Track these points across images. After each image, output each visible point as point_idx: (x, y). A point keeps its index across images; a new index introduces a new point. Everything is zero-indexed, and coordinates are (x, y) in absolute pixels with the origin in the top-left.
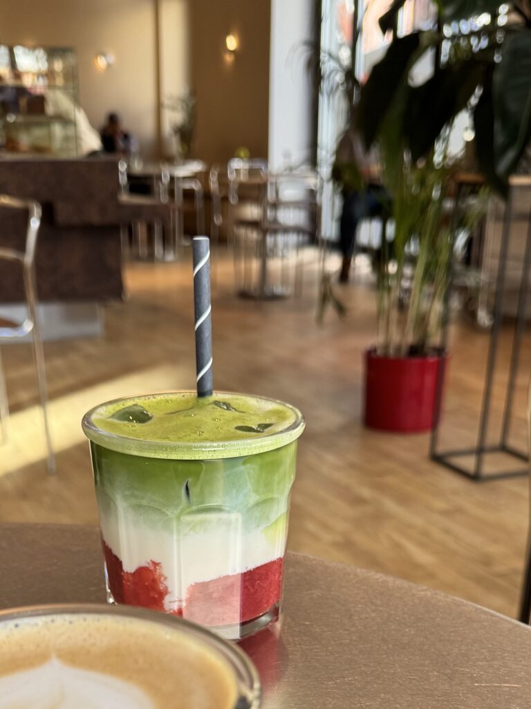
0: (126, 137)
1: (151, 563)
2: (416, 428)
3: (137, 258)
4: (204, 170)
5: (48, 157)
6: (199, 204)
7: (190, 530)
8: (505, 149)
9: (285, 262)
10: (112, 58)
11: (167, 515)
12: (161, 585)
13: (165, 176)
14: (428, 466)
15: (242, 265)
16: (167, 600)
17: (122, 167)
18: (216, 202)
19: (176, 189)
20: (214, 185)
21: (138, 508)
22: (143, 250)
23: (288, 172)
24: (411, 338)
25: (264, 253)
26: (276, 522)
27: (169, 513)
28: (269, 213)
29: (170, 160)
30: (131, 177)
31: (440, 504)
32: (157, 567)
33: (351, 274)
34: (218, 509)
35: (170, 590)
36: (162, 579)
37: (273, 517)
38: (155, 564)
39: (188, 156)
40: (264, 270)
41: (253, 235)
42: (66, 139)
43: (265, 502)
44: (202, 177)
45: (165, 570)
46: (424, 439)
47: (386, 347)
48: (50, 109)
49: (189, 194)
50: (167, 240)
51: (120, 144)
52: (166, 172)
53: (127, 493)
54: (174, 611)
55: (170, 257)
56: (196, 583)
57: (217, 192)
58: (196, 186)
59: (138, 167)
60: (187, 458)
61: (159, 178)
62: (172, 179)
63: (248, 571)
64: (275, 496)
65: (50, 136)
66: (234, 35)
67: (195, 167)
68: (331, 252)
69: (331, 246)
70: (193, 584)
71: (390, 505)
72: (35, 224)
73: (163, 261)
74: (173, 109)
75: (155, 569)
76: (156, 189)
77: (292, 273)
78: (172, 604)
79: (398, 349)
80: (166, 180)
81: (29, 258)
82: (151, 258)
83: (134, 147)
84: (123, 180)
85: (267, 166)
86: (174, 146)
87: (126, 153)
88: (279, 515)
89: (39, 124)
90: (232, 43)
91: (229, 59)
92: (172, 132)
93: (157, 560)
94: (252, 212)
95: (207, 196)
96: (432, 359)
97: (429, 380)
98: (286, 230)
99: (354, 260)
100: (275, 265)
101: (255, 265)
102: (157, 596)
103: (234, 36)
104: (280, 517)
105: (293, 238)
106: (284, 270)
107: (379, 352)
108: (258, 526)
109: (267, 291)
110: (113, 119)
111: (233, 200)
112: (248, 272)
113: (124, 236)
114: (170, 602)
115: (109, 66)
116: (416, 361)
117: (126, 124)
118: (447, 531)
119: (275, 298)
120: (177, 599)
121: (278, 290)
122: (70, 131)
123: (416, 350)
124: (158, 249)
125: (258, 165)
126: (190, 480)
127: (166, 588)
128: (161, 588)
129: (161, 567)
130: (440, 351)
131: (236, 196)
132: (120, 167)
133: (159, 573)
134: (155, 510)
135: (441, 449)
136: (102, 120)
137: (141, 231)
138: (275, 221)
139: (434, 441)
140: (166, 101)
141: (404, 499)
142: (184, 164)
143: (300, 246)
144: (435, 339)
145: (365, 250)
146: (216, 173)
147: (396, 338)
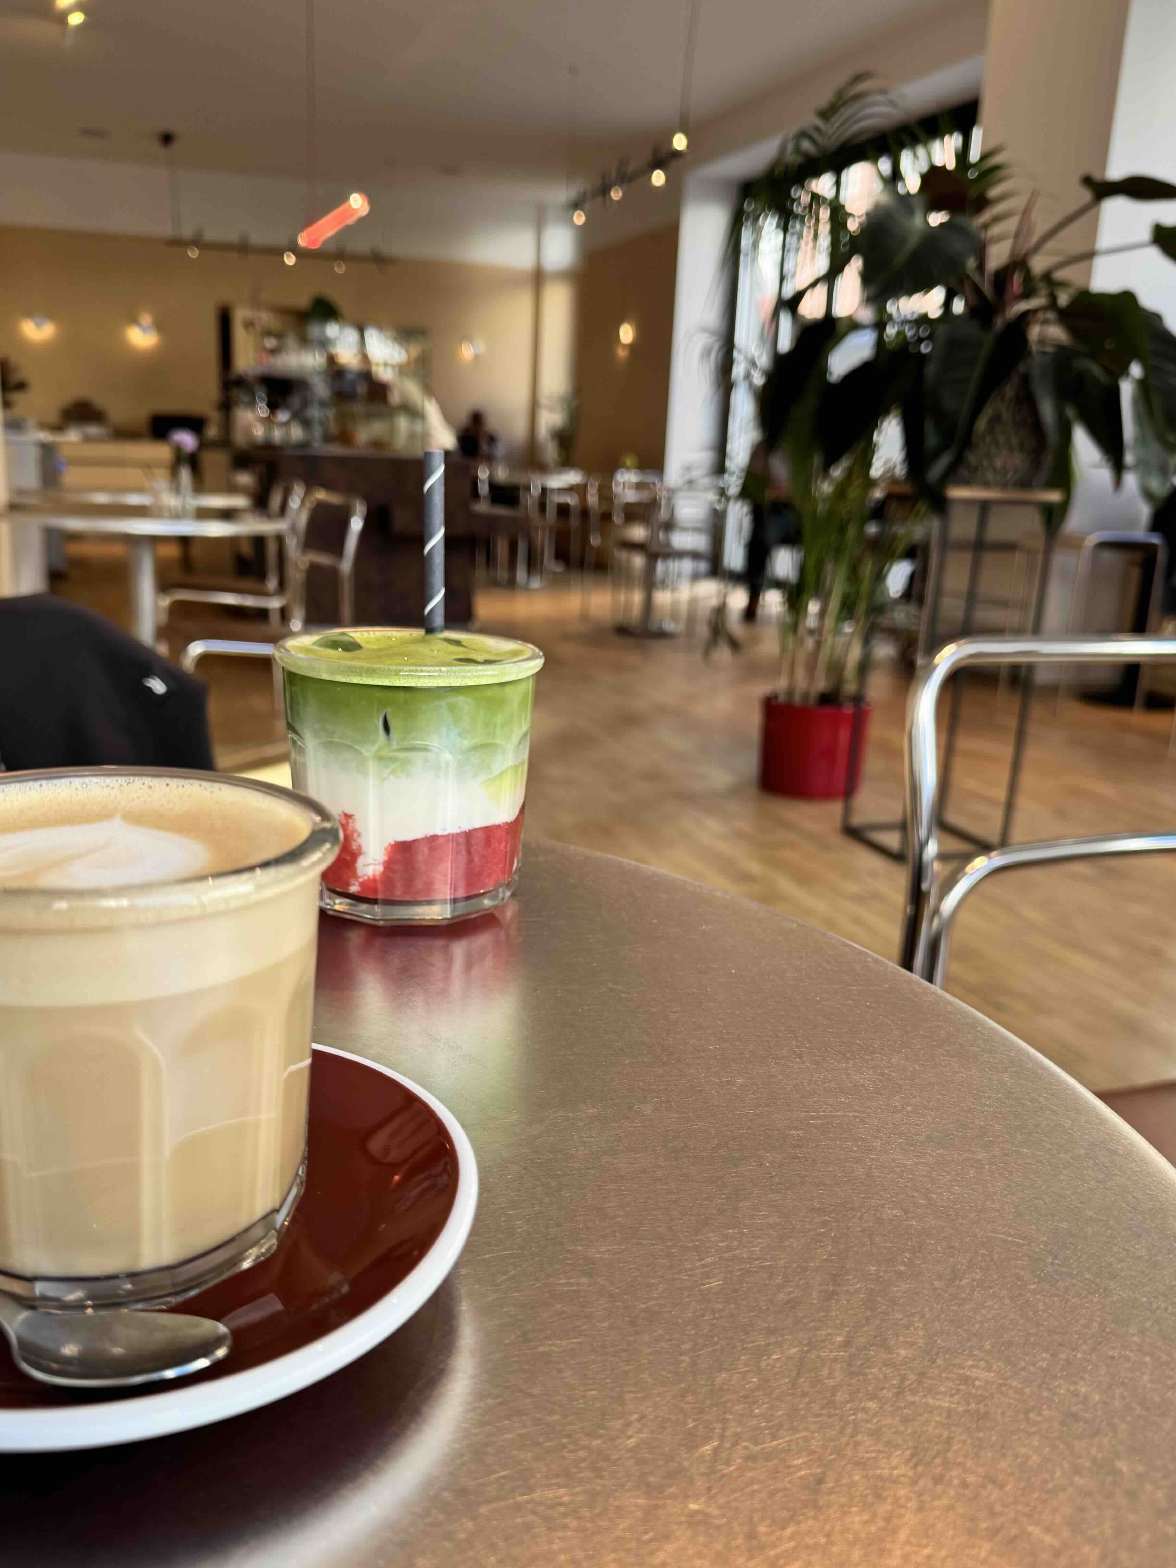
0: (492, 439)
1: (342, 815)
2: (826, 794)
3: (494, 584)
4: (583, 482)
5: (387, 454)
6: (574, 522)
7: (389, 774)
8: (937, 453)
9: (677, 595)
10: (481, 347)
11: (361, 753)
12: (354, 843)
13: (535, 487)
14: (839, 841)
15: (622, 598)
16: (360, 862)
17: (483, 474)
18: (594, 520)
19: (548, 502)
20: (592, 499)
21: (329, 745)
22: (502, 574)
23: (687, 486)
24: (821, 684)
25: (650, 583)
26: (501, 775)
27: (363, 751)
28: (661, 535)
29: (542, 468)
30: (494, 487)
31: (851, 887)
32: (350, 821)
33: (760, 612)
34: (425, 749)
35: (364, 849)
36: (355, 835)
37: (497, 769)
38: (348, 816)
39: (566, 462)
40: (648, 603)
41: (638, 561)
42: (412, 436)
43: (484, 746)
44: (579, 490)
45: (358, 825)
46: (835, 808)
47: (790, 692)
48: (395, 398)
49: (563, 510)
50: (533, 564)
51: (484, 447)
52: (536, 483)
53: (317, 726)
54: (368, 877)
55: (536, 583)
56: (396, 842)
57: (596, 506)
58: (571, 500)
59: (502, 474)
60: (388, 684)
61: (528, 488)
62: (544, 490)
63: (462, 832)
64: (497, 741)
65: (392, 431)
66: (630, 323)
67: (572, 477)
68: (735, 585)
69: (734, 578)
70: (393, 843)
71: (785, 885)
72: (356, 524)
73: (526, 589)
74: (551, 409)
75: (348, 823)
76: (522, 500)
77: (684, 608)
78: (365, 868)
79: (806, 695)
80: (535, 492)
81: (346, 565)
82: (511, 584)
83: (500, 450)
84: (484, 489)
85: (661, 480)
86: (550, 452)
87: (490, 459)
88: (505, 767)
89: (381, 416)
90: (627, 334)
91: (622, 353)
92: (549, 437)
93: (349, 812)
94: (638, 533)
95: (585, 513)
96: (848, 709)
97: (844, 736)
98: (680, 555)
99: (764, 596)
100: (662, 598)
101: (637, 597)
102: (348, 858)
103: (631, 326)
104: (508, 769)
105: (687, 566)
106: (675, 605)
107: (782, 699)
108: (476, 775)
109: (654, 627)
110: (477, 418)
111: (617, 519)
112: (628, 606)
113: (480, 558)
114: (364, 865)
115: (477, 357)
116: (827, 710)
117: (492, 424)
118: (858, 921)
119: (662, 635)
120: (372, 862)
121: (669, 626)
122: (418, 428)
123: (829, 699)
124: (521, 574)
125: (650, 478)
126: (389, 710)
127: (360, 847)
128: (354, 848)
129: (354, 820)
130: (858, 699)
131: (622, 515)
132: (479, 474)
133: (353, 828)
134: (349, 747)
135: (857, 820)
136: (463, 416)
137: (502, 549)
138: (668, 544)
139: (847, 812)
140: (544, 400)
141: (804, 879)
142: (559, 473)
143: (696, 577)
144: (850, 687)
145: (779, 584)
146: (597, 484)
147: (801, 681)
